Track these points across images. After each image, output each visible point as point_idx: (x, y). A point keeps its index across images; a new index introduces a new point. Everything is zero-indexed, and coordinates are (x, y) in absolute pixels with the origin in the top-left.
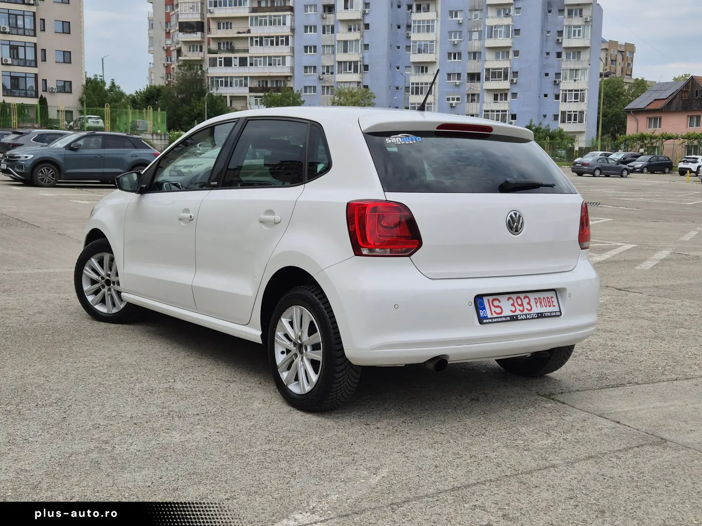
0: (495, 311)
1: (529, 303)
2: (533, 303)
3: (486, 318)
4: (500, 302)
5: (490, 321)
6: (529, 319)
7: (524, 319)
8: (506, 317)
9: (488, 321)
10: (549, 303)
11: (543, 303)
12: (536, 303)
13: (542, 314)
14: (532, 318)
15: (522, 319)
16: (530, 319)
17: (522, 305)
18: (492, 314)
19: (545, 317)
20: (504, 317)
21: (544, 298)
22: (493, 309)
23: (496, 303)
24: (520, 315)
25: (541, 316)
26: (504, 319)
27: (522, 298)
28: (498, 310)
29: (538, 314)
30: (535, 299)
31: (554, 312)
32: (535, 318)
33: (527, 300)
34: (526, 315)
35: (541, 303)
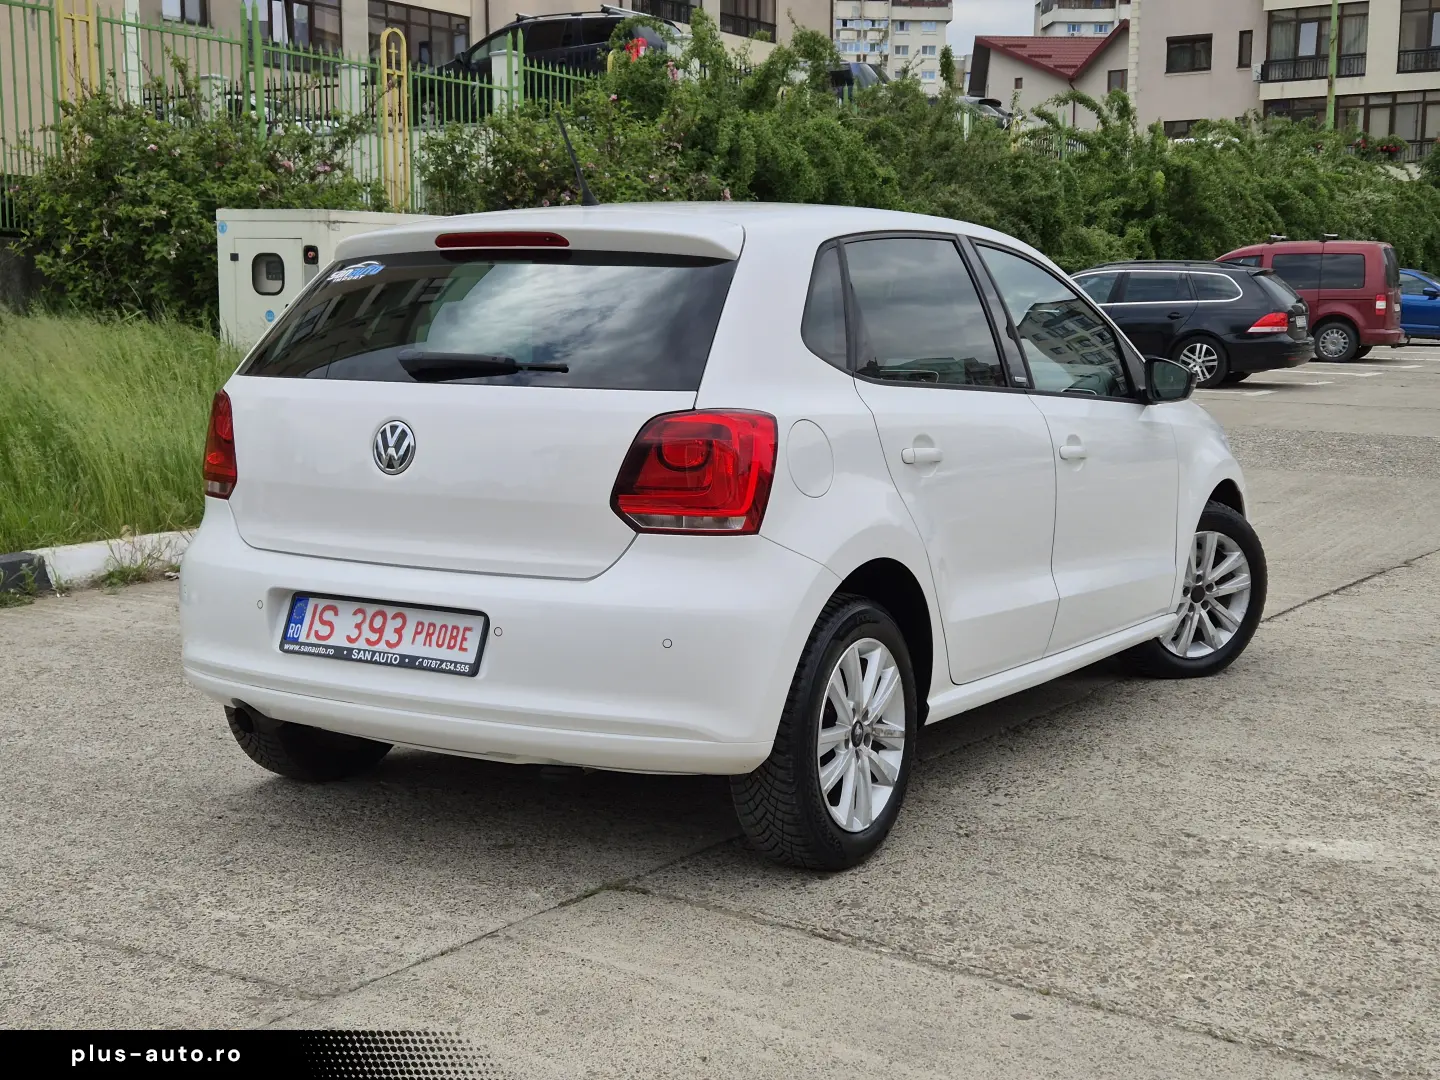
0: (316, 632)
1: (398, 631)
2: (408, 632)
3: (295, 641)
4: (336, 614)
5: (297, 648)
6: (376, 663)
7: (366, 661)
8: (327, 647)
9: (292, 647)
10: (455, 639)
11: (434, 638)
12: (417, 633)
13: (414, 659)
14: (386, 664)
15: (360, 660)
16: (380, 663)
17: (380, 631)
18: (308, 636)
19: (421, 668)
20: (324, 646)
21: (445, 626)
22: (317, 626)
23: (329, 616)
24: (360, 650)
25: (409, 663)
26: (322, 651)
27: (390, 615)
28: (324, 631)
29: (403, 657)
30: (420, 623)
31: (451, 662)
32: (391, 664)
33: (398, 622)
34: (374, 653)
35: (429, 635)
